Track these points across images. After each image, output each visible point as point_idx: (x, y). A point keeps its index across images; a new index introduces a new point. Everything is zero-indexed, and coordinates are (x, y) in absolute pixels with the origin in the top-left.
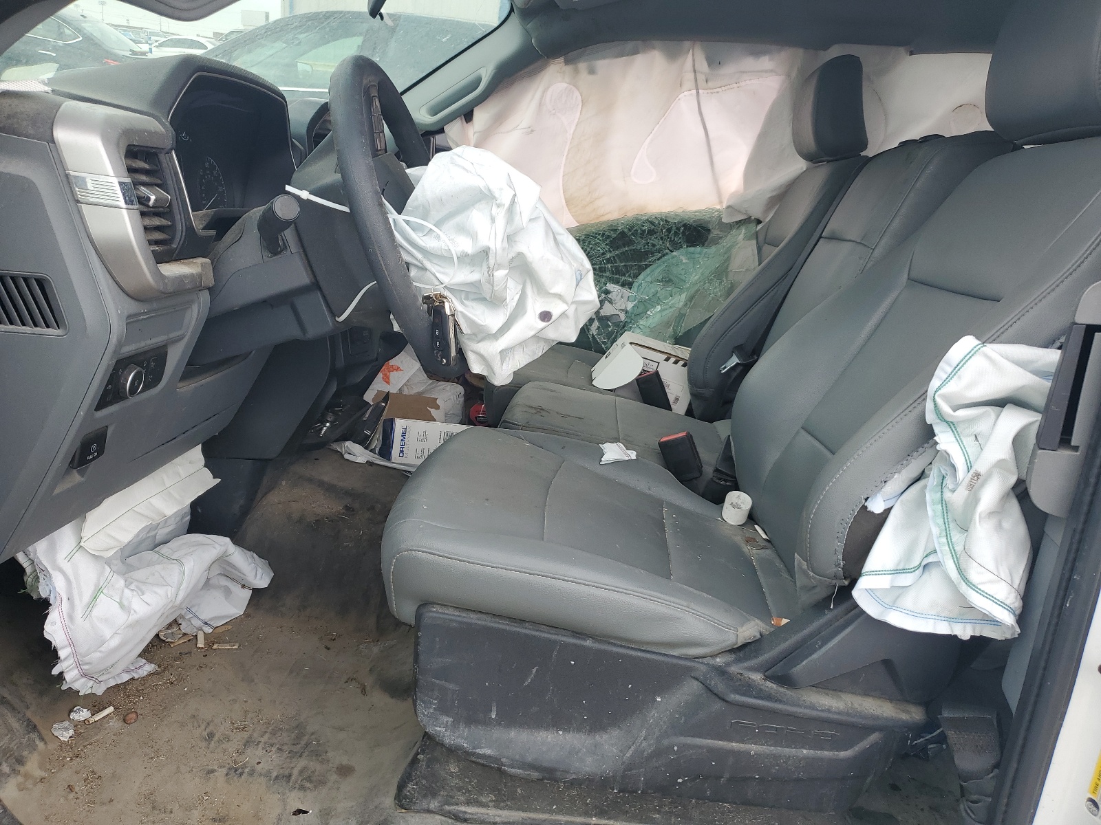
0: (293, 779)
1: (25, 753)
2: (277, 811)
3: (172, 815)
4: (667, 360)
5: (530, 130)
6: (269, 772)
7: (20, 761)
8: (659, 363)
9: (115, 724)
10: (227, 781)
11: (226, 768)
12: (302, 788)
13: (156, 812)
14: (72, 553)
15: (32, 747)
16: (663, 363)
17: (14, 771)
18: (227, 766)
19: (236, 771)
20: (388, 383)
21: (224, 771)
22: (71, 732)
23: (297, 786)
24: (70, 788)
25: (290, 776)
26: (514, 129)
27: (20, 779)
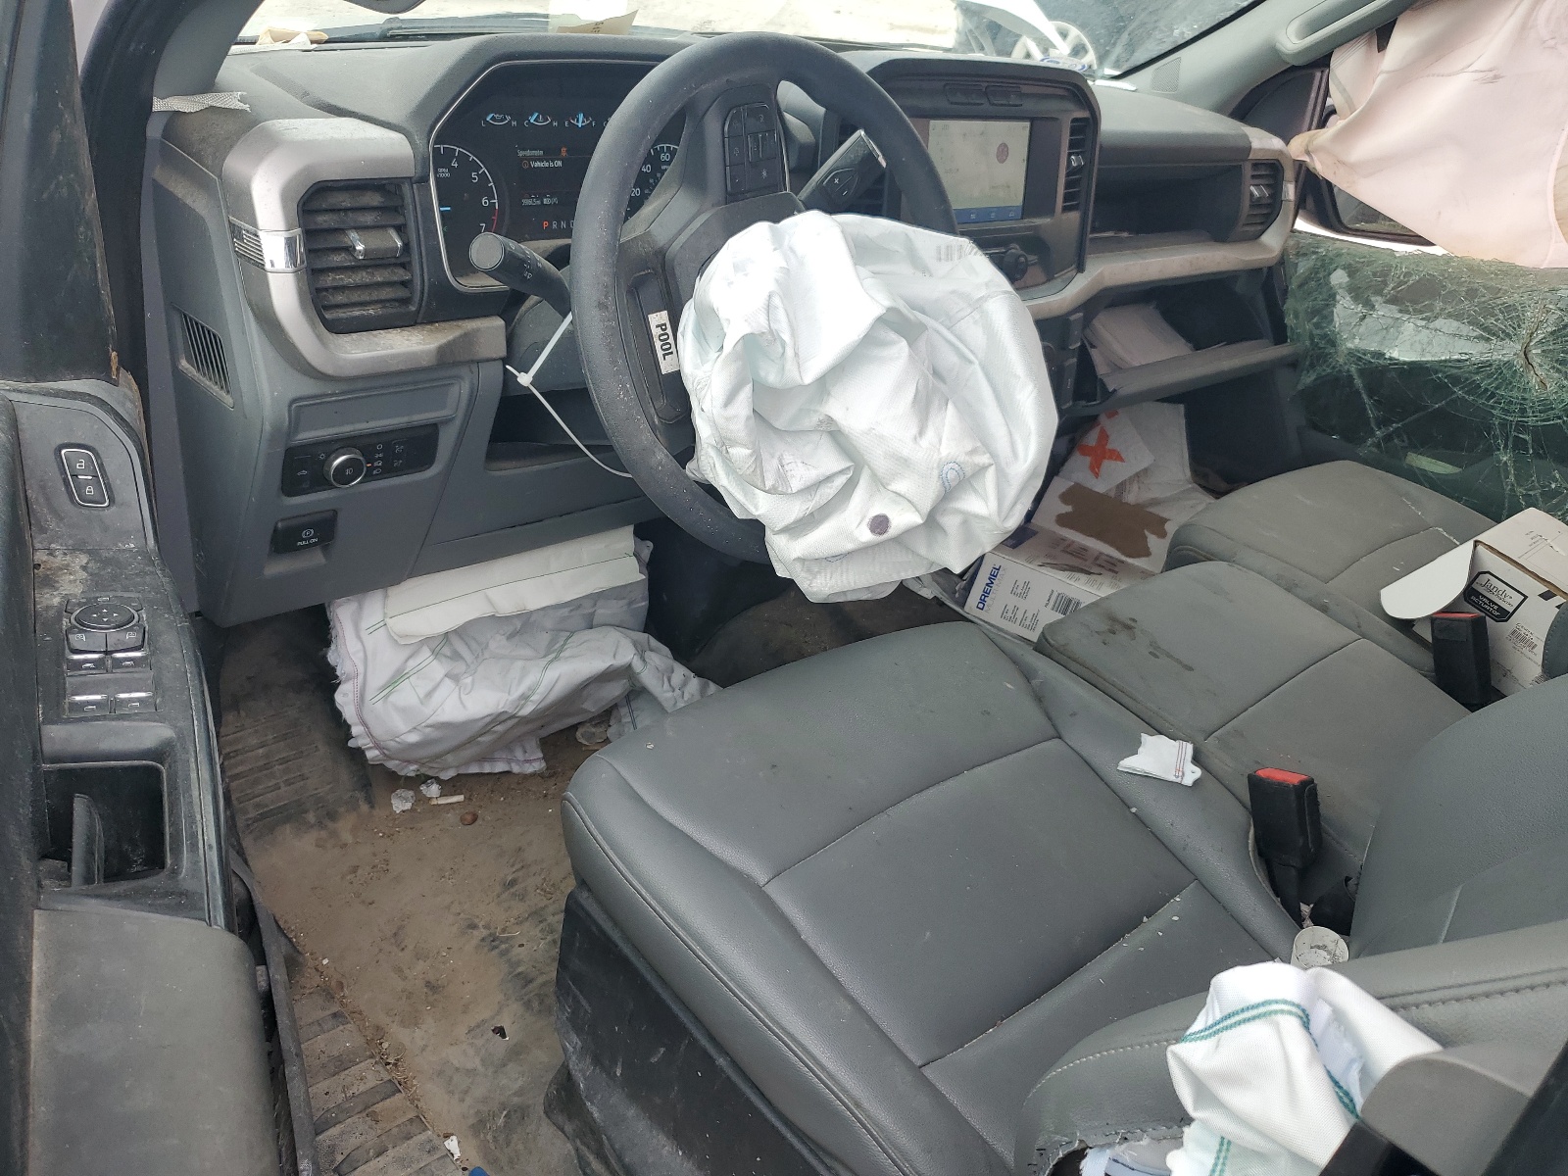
0: (531, 986)
1: (342, 810)
2: (486, 1014)
3: (400, 954)
4: (1546, 596)
5: (1491, 74)
6: (518, 963)
7: (332, 816)
8: (1526, 597)
9: (451, 817)
10: (477, 947)
11: (488, 932)
12: (528, 1005)
13: (393, 941)
14: (378, 626)
15: (353, 806)
16: (1534, 600)
17: (320, 824)
18: (492, 931)
19: (493, 941)
20: (1097, 475)
21: (485, 933)
22: (408, 806)
23: (526, 998)
24: (354, 870)
25: (531, 981)
26: (1462, 71)
27: (324, 834)
